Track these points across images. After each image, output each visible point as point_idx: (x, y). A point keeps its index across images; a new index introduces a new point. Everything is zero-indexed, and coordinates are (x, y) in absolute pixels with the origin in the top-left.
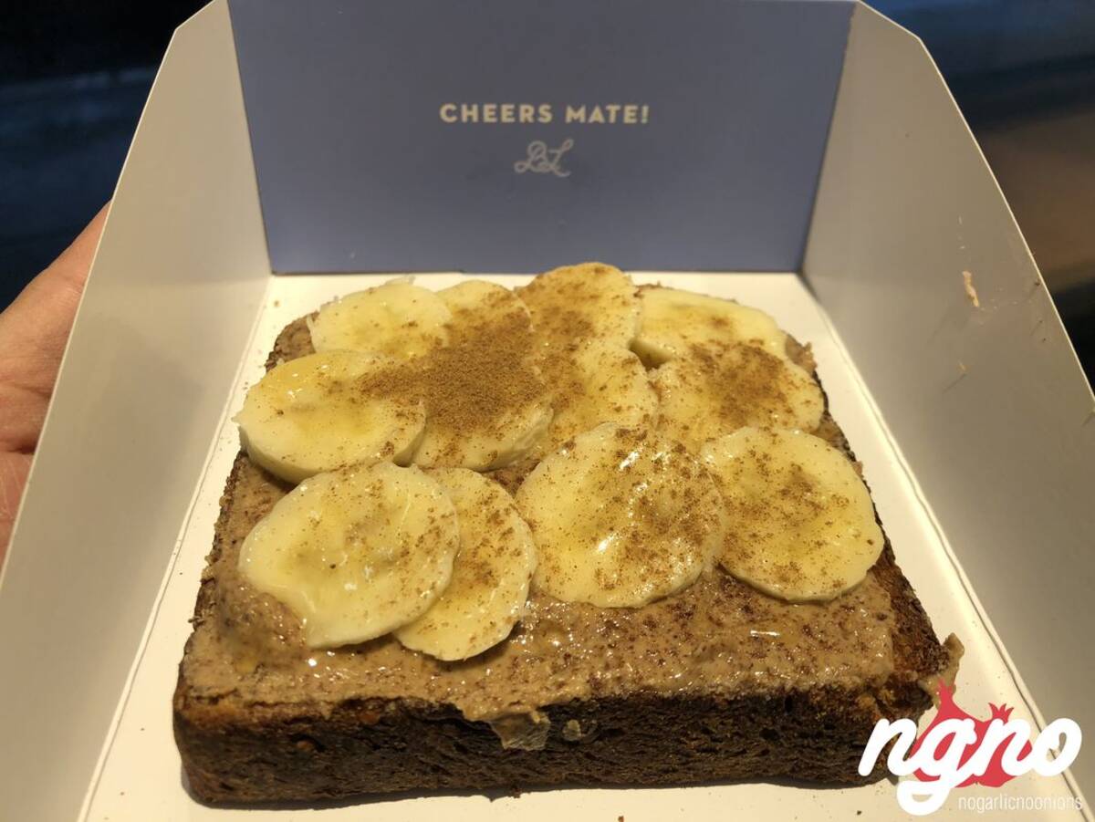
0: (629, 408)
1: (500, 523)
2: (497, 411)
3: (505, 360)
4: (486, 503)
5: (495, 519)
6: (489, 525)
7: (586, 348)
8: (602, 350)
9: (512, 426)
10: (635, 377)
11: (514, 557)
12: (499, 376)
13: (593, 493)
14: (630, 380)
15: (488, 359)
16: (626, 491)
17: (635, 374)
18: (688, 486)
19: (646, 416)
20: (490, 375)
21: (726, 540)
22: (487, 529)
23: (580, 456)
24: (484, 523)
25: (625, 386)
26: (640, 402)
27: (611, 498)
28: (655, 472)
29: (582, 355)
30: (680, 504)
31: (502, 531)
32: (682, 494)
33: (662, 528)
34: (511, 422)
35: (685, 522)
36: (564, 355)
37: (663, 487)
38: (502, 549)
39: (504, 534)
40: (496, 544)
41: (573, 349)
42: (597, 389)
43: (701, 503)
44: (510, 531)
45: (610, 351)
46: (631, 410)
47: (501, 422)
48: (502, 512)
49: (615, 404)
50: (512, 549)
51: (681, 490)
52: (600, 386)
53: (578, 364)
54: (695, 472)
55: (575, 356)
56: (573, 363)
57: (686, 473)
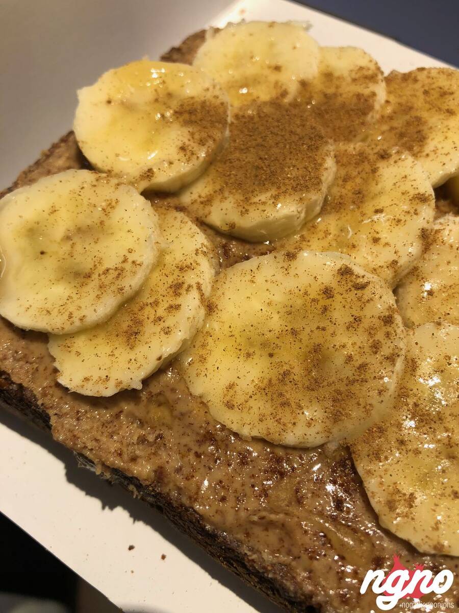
0: (387, 244)
1: (177, 294)
2: (264, 185)
3: (311, 139)
4: (181, 269)
5: (177, 288)
6: (169, 290)
7: (395, 162)
8: (408, 171)
9: (261, 207)
10: (415, 216)
11: (162, 333)
12: (294, 151)
13: (278, 312)
14: (408, 217)
15: (299, 130)
16: (308, 330)
17: (416, 214)
18: (368, 361)
19: (395, 262)
20: (287, 147)
21: (370, 431)
22: (165, 293)
23: (292, 272)
24: (166, 286)
25: (399, 221)
26: (399, 247)
27: (289, 328)
28: (348, 328)
29: (388, 167)
30: (348, 372)
31: (172, 303)
32: (357, 364)
33: (314, 385)
34: (264, 203)
35: (339, 392)
36: (372, 157)
37: (344, 347)
38: (160, 319)
39: (171, 307)
40: (161, 311)
41: (384, 156)
42: (373, 209)
43: (368, 385)
44: (178, 307)
45: (412, 178)
46: (388, 248)
47: (256, 200)
48: (185, 286)
49: (378, 233)
50: (167, 324)
51: (358, 361)
52: (378, 208)
53: (378, 174)
54: (386, 351)
55: (381, 165)
56: (374, 171)
57: (376, 347)
